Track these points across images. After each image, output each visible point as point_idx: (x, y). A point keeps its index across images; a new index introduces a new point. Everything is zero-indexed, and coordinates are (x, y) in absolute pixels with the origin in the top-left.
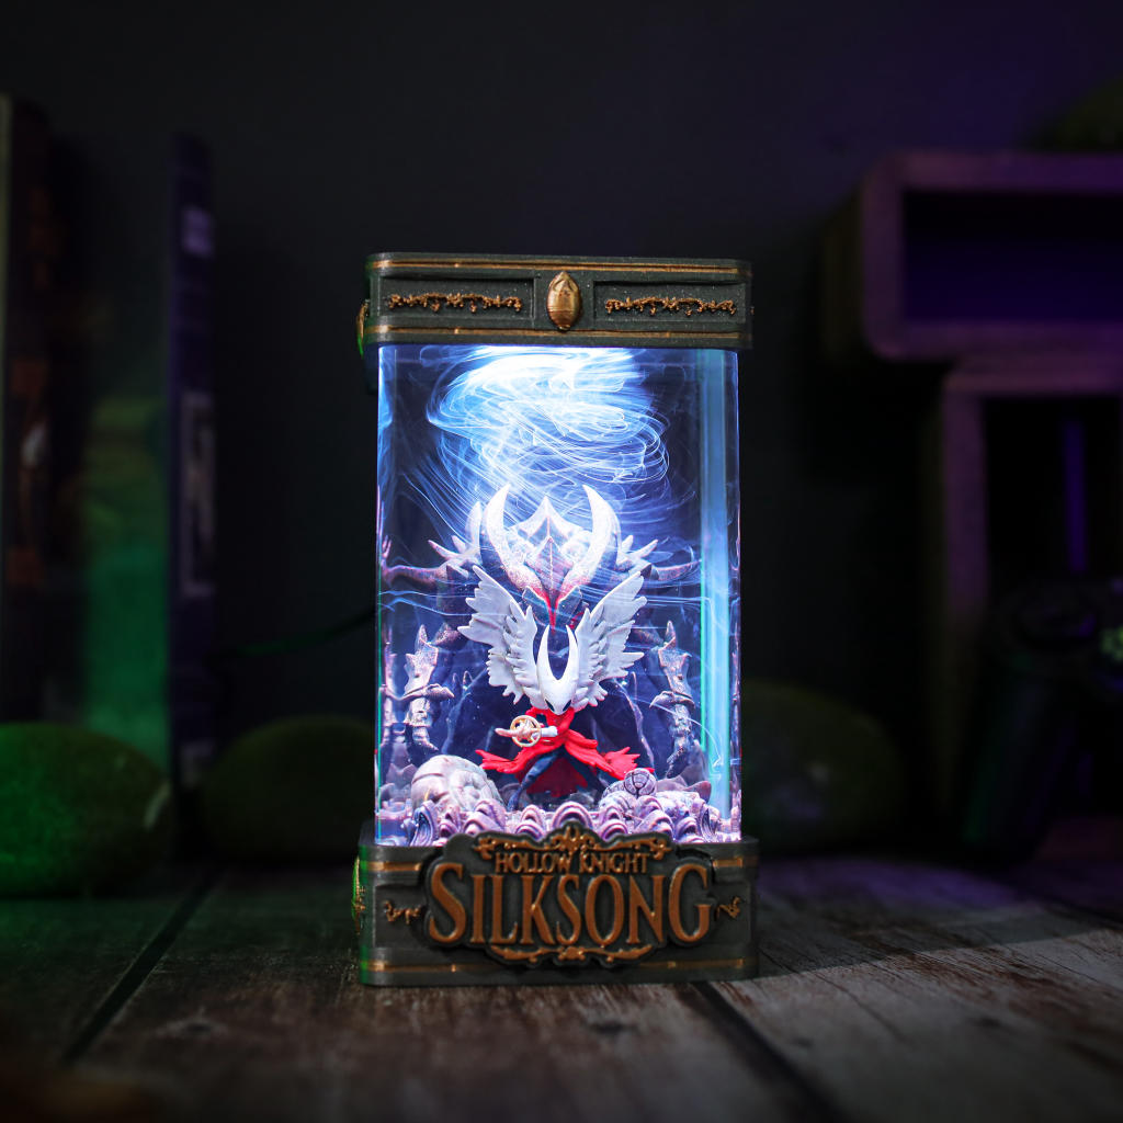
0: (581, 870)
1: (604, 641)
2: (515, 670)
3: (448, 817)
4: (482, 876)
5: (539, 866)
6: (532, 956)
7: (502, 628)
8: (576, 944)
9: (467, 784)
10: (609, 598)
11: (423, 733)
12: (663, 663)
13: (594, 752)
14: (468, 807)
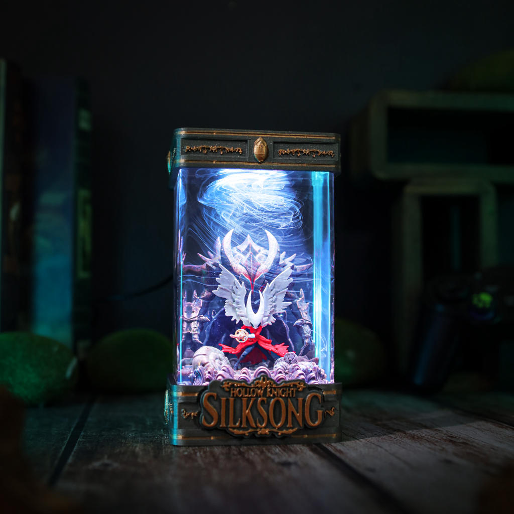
0: (267, 396)
1: (275, 297)
2: (237, 309)
3: (209, 373)
4: (225, 398)
5: (250, 394)
6: (246, 433)
7: (231, 291)
8: (265, 427)
9: (217, 359)
10: (278, 278)
11: (196, 336)
12: (299, 307)
13: (270, 345)
14: (217, 368)
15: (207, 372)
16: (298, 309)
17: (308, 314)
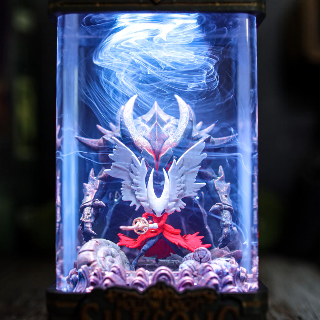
7: (128, 170)
12: (216, 188)
15: (93, 273)
16: (216, 191)
17: (229, 197)
